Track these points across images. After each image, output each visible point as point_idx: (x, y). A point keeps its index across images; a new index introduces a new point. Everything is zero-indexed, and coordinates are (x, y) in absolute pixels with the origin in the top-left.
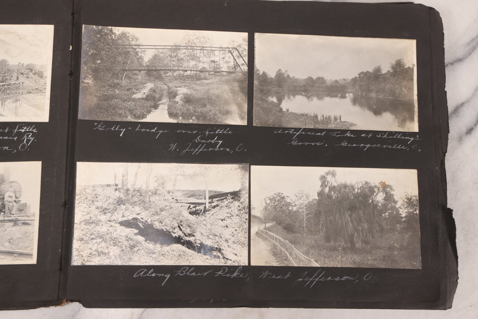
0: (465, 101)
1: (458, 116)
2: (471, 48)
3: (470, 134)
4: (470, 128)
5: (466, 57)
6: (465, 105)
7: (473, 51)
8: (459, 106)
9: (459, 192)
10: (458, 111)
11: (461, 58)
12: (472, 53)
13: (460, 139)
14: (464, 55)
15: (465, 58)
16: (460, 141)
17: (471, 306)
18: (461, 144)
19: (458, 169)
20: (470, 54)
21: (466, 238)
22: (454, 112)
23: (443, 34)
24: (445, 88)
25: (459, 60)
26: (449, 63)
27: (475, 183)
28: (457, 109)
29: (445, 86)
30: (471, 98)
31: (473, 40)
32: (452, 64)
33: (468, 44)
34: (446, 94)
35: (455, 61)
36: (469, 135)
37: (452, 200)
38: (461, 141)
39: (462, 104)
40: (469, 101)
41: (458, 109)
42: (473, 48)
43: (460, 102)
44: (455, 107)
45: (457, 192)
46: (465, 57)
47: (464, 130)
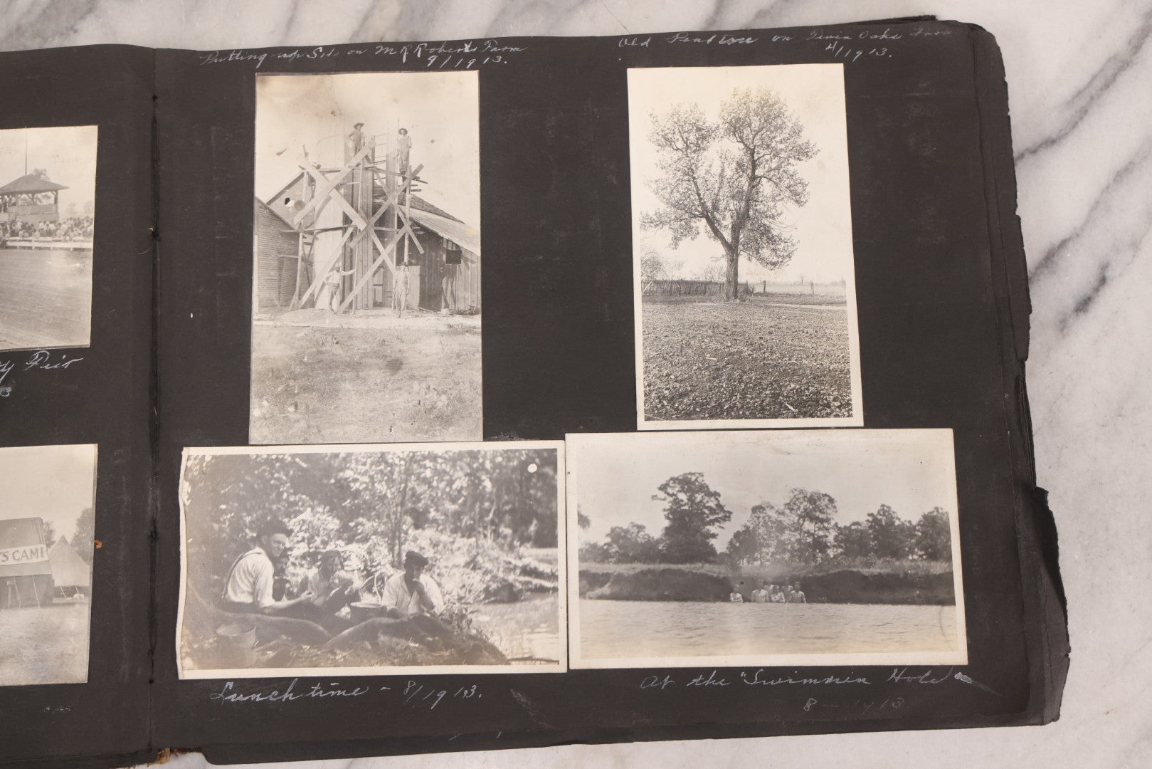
0: (1068, 237)
1: (1055, 273)
2: (1076, 112)
3: (1084, 312)
4: (1084, 298)
5: (1066, 134)
6: (1070, 245)
7: (1081, 118)
8: (1056, 248)
9: (1066, 447)
10: (1055, 259)
11: (1054, 136)
12: (1079, 124)
13: (1063, 325)
14: (1061, 130)
15: (1062, 136)
16: (1062, 330)
17: (1108, 713)
18: (1064, 336)
19: (1062, 395)
20: (1075, 125)
21: (1089, 555)
22: (1044, 262)
23: (1005, 84)
24: (1015, 209)
25: (1051, 142)
26: (1028, 150)
27: (1103, 426)
28: (1050, 257)
29: (1016, 205)
30: (1082, 229)
31: (1079, 94)
32: (1034, 151)
33: (1069, 103)
34: (1020, 223)
35: (1041, 146)
36: (1082, 315)
37: (1050, 468)
38: (1065, 330)
39: (1063, 244)
40: (1078, 235)
41: (1053, 256)
42: (1081, 111)
43: (1057, 241)
44: (1047, 250)
45: (1062, 448)
46: (1063, 133)
47: (1070, 303)
